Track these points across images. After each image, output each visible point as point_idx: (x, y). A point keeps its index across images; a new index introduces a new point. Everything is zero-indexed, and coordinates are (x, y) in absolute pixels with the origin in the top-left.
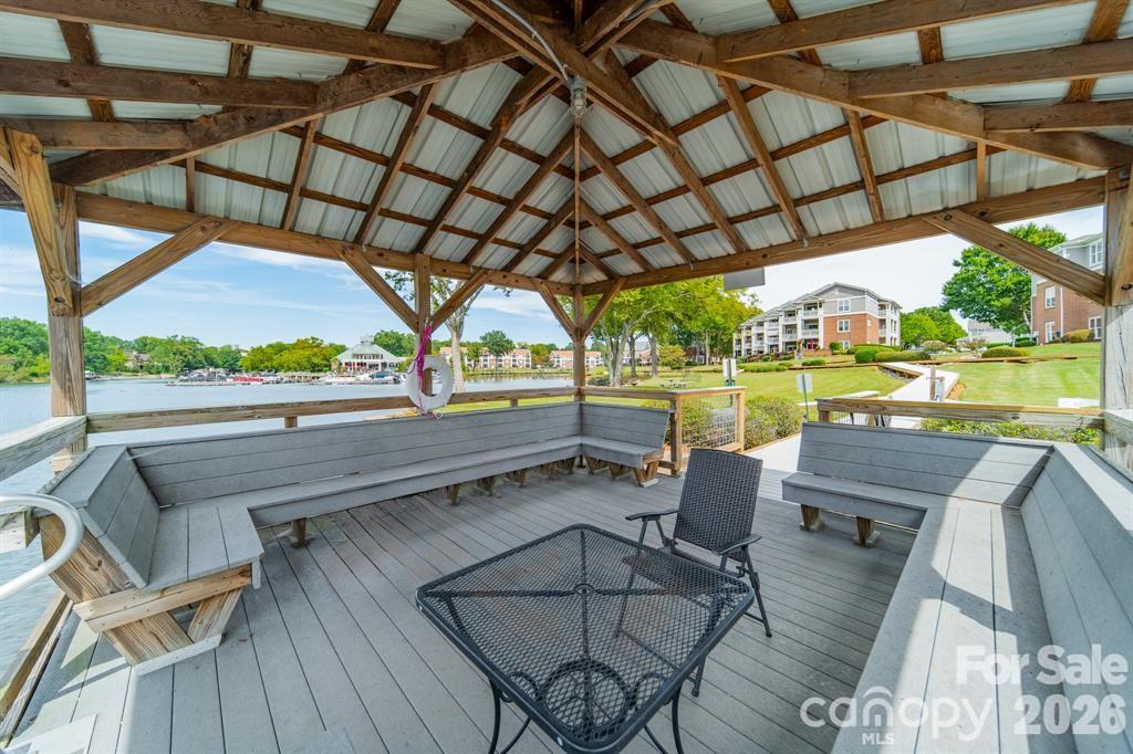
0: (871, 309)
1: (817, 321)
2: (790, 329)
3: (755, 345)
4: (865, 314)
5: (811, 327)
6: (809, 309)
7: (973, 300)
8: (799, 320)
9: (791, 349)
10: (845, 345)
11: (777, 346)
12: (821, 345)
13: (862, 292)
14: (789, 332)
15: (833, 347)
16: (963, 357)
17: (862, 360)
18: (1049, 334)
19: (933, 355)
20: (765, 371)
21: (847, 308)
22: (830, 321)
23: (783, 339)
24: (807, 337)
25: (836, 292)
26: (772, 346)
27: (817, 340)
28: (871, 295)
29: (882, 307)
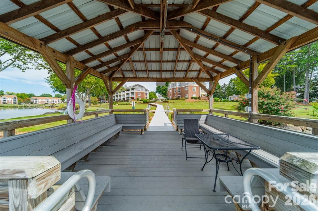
0: (144, 91)
1: (134, 93)
2: (128, 94)
3: (119, 98)
4: (143, 92)
5: (132, 94)
6: (132, 89)
7: (160, 91)
8: (130, 92)
9: (128, 99)
10: (140, 99)
11: (124, 98)
12: (135, 98)
13: (143, 87)
14: (128, 95)
15: (137, 99)
16: (160, 102)
17: (144, 102)
18: (170, 98)
19: (156, 101)
20: (123, 105)
21: (140, 90)
22: (137, 93)
23: (126, 97)
24: (132, 96)
25: (138, 86)
26: (123, 98)
27: (134, 97)
28: (144, 88)
29: (146, 91)
